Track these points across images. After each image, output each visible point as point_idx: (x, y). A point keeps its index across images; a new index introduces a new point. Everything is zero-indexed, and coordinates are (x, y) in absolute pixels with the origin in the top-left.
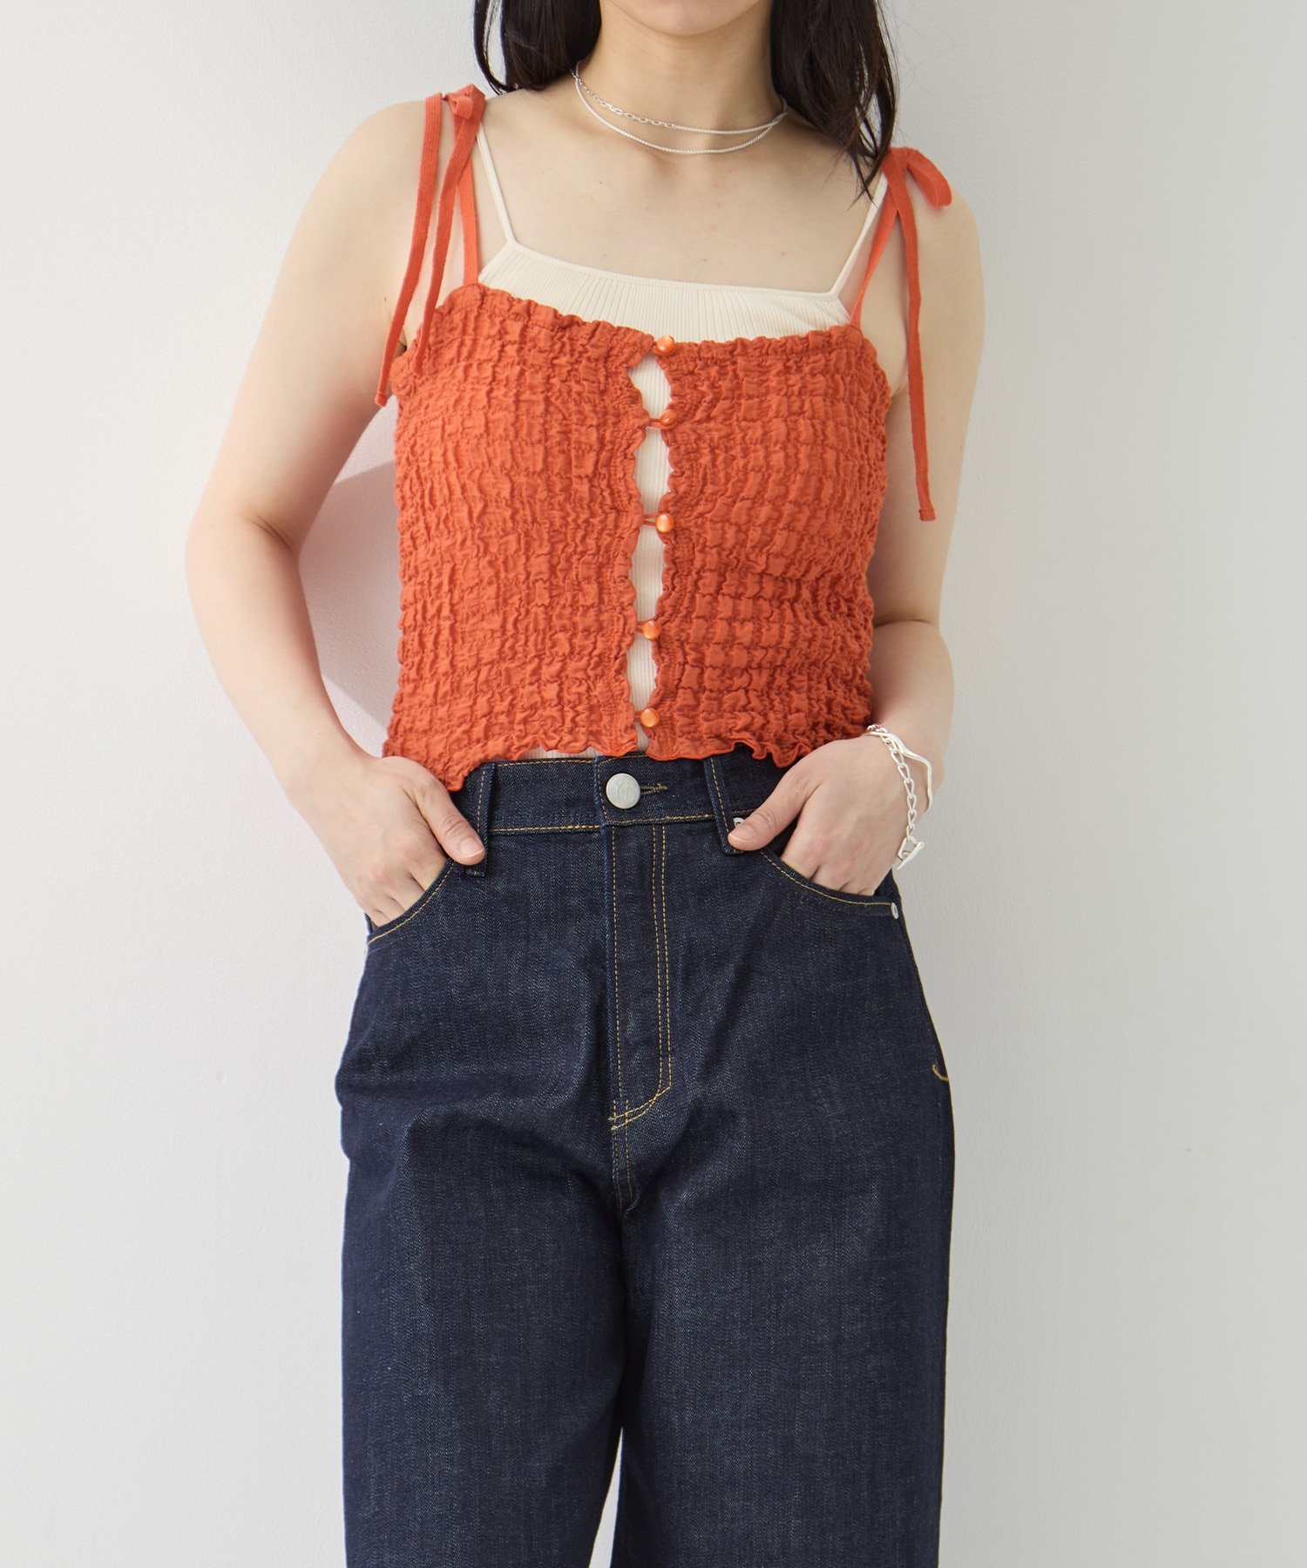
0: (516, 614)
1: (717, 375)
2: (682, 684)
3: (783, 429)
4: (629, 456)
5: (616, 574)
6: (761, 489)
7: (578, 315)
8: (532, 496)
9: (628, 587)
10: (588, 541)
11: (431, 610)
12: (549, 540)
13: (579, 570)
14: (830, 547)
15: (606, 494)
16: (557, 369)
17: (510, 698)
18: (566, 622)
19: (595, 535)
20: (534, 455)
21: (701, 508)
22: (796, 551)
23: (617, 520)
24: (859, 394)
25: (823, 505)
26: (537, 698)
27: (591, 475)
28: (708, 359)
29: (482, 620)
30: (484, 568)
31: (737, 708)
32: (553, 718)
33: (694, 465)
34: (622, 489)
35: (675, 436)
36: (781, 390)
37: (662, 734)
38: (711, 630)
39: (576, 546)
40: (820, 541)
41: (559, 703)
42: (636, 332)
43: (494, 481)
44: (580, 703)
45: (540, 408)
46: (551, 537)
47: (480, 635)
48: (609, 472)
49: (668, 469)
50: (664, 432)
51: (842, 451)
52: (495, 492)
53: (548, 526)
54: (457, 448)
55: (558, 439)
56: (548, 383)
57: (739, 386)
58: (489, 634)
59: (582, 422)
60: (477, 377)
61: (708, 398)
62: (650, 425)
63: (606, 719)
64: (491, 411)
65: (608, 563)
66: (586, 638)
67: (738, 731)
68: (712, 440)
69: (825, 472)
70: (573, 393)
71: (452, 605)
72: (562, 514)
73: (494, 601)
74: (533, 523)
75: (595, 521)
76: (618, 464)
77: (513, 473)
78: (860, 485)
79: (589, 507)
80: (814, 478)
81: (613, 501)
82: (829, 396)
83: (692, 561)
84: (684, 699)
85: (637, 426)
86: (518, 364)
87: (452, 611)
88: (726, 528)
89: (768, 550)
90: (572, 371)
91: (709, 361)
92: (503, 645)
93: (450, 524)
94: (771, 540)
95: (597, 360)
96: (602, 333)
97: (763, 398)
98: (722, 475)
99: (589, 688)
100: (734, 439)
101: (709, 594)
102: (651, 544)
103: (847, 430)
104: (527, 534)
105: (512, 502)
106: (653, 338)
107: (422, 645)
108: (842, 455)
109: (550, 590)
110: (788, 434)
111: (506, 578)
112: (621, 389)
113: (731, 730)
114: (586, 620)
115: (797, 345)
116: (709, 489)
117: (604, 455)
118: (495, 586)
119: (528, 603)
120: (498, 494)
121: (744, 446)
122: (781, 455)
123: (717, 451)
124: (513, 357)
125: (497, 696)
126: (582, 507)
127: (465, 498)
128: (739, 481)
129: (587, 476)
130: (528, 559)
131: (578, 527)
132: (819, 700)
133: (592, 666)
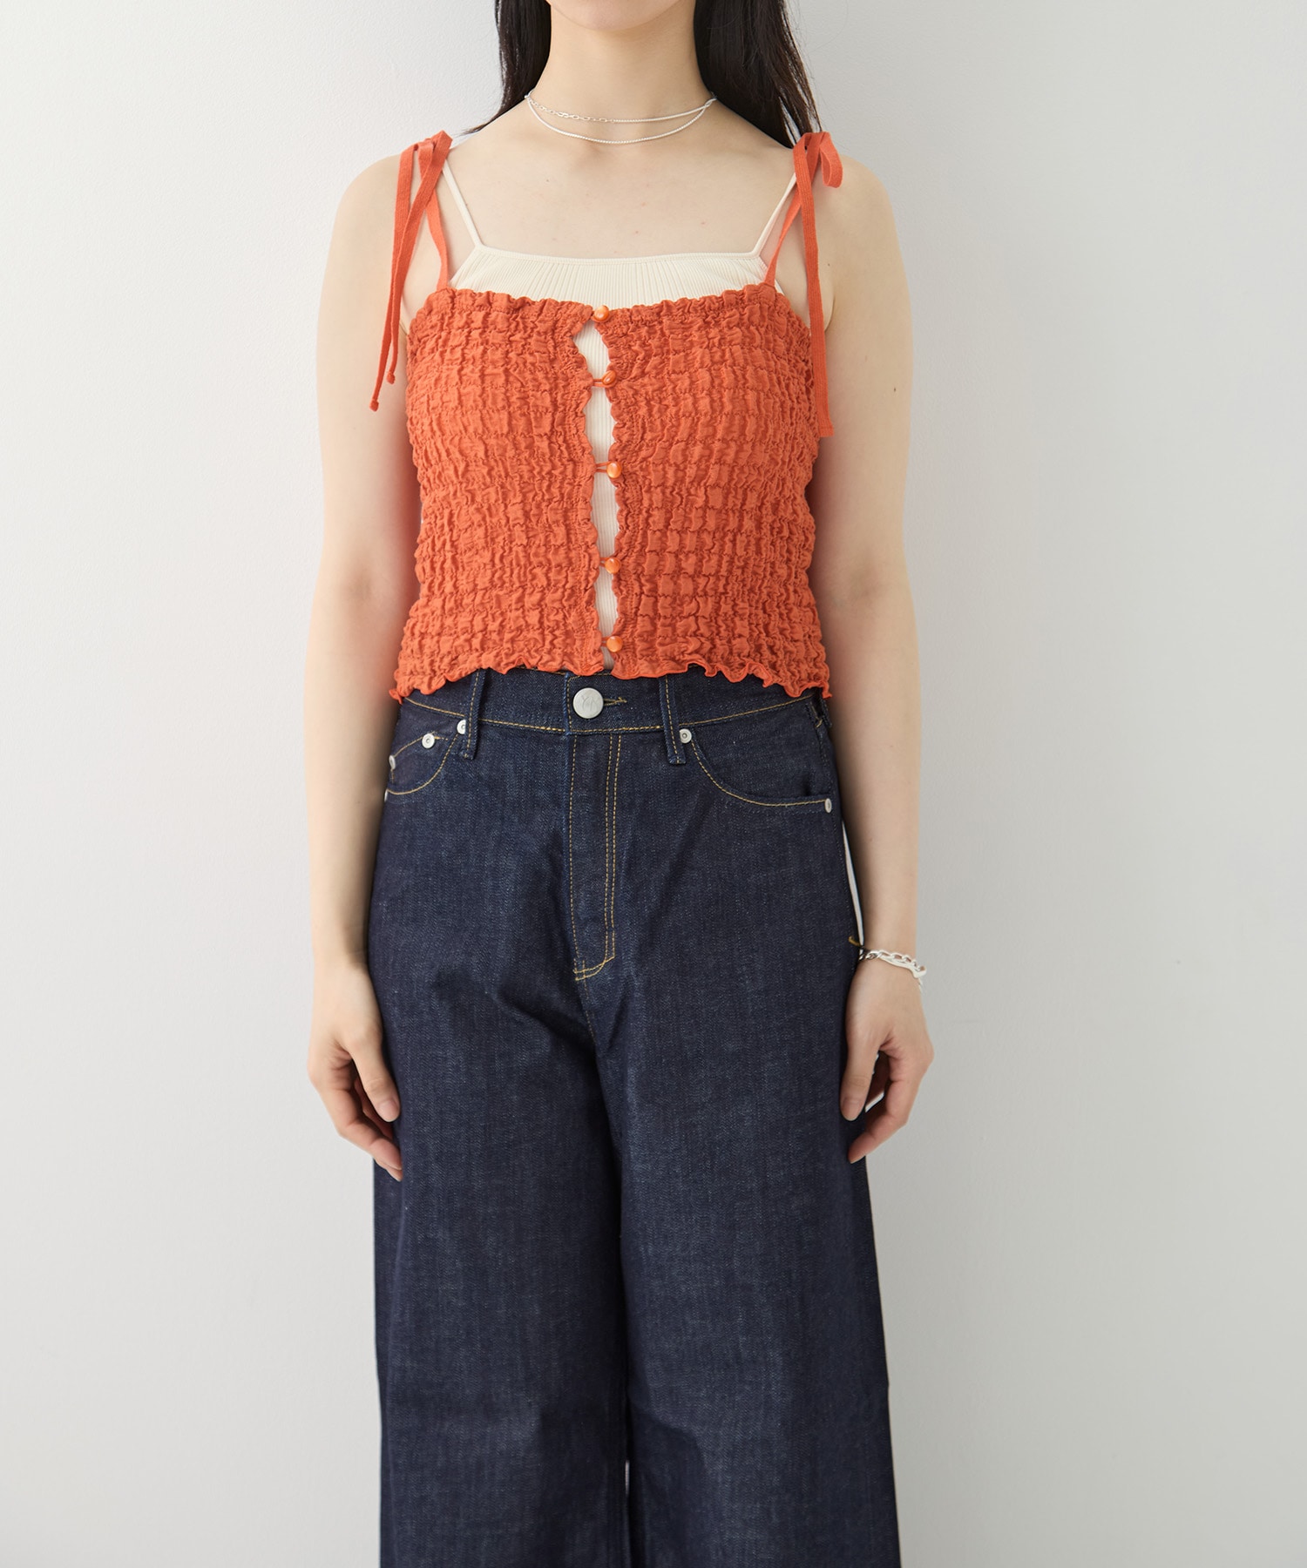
0: (501, 551)
1: (647, 335)
2: (640, 612)
3: (707, 377)
4: (579, 414)
5: (580, 518)
6: (692, 431)
7: (527, 296)
8: (502, 455)
9: (590, 529)
10: (553, 490)
11: (438, 545)
12: (520, 491)
13: (548, 515)
14: (759, 474)
15: (563, 448)
16: (514, 345)
17: (500, 619)
18: (541, 559)
19: (558, 485)
20: (501, 420)
21: (643, 454)
22: (729, 482)
23: (574, 471)
24: (775, 340)
25: (748, 439)
26: (522, 622)
27: (549, 434)
28: (638, 321)
29: (477, 554)
30: (473, 514)
31: (689, 634)
32: (536, 640)
33: (634, 417)
34: (576, 443)
35: (615, 393)
36: (704, 342)
37: (625, 657)
38: (662, 563)
39: (543, 495)
40: (750, 470)
41: (541, 627)
42: (578, 304)
43: (471, 445)
44: (558, 628)
45: (501, 380)
46: (522, 488)
47: (475, 565)
48: (564, 429)
49: (613, 423)
50: (607, 390)
51: (763, 391)
52: (472, 454)
53: (518, 479)
54: (439, 419)
55: (518, 404)
56: (506, 357)
57: (666, 343)
58: (482, 566)
59: (537, 388)
60: (450, 360)
61: (641, 356)
62: (594, 385)
63: (578, 643)
64: (463, 385)
65: (572, 508)
66: (559, 573)
67: (690, 654)
68: (647, 393)
69: (747, 411)
70: (528, 364)
71: (452, 542)
72: (528, 468)
73: (483, 541)
74: (506, 477)
75: (555, 472)
76: (571, 422)
77: (485, 437)
78: (783, 418)
79: (551, 461)
80: (737, 417)
81: (569, 454)
82: (747, 344)
83: (641, 501)
84: (643, 626)
85: (582, 387)
86: (482, 344)
87: (452, 546)
88: (667, 469)
89: (705, 484)
90: (526, 344)
91: (640, 323)
92: (493, 576)
93: (443, 479)
94: (706, 474)
95: (546, 333)
96: (548, 309)
97: (689, 351)
98: (658, 422)
99: (565, 616)
100: (666, 391)
101: (659, 530)
102: (606, 489)
103: (766, 372)
104: (502, 486)
105: (488, 461)
106: (592, 308)
107: (433, 569)
108: (762, 394)
109: (527, 532)
110: (712, 382)
111: (491, 522)
112: (568, 356)
113: (683, 653)
114: (557, 558)
115: (714, 304)
116: (648, 436)
117: (558, 415)
118: (483, 528)
119: (511, 542)
120: (476, 455)
121: (675, 395)
122: (707, 400)
123: (652, 403)
124: (476, 339)
125: (490, 617)
126: (544, 461)
127: (450, 459)
128: (673, 426)
129: (546, 434)
130: (506, 506)
131: (543, 478)
132: (757, 625)
133: (566, 598)
